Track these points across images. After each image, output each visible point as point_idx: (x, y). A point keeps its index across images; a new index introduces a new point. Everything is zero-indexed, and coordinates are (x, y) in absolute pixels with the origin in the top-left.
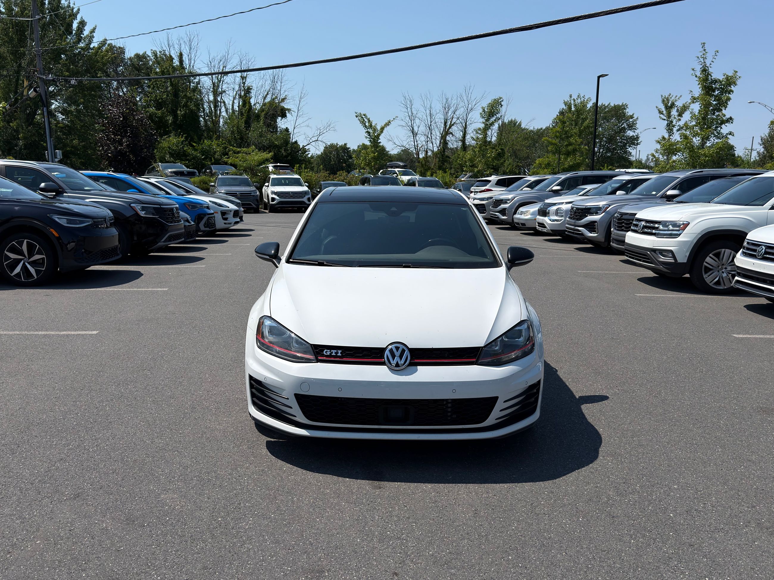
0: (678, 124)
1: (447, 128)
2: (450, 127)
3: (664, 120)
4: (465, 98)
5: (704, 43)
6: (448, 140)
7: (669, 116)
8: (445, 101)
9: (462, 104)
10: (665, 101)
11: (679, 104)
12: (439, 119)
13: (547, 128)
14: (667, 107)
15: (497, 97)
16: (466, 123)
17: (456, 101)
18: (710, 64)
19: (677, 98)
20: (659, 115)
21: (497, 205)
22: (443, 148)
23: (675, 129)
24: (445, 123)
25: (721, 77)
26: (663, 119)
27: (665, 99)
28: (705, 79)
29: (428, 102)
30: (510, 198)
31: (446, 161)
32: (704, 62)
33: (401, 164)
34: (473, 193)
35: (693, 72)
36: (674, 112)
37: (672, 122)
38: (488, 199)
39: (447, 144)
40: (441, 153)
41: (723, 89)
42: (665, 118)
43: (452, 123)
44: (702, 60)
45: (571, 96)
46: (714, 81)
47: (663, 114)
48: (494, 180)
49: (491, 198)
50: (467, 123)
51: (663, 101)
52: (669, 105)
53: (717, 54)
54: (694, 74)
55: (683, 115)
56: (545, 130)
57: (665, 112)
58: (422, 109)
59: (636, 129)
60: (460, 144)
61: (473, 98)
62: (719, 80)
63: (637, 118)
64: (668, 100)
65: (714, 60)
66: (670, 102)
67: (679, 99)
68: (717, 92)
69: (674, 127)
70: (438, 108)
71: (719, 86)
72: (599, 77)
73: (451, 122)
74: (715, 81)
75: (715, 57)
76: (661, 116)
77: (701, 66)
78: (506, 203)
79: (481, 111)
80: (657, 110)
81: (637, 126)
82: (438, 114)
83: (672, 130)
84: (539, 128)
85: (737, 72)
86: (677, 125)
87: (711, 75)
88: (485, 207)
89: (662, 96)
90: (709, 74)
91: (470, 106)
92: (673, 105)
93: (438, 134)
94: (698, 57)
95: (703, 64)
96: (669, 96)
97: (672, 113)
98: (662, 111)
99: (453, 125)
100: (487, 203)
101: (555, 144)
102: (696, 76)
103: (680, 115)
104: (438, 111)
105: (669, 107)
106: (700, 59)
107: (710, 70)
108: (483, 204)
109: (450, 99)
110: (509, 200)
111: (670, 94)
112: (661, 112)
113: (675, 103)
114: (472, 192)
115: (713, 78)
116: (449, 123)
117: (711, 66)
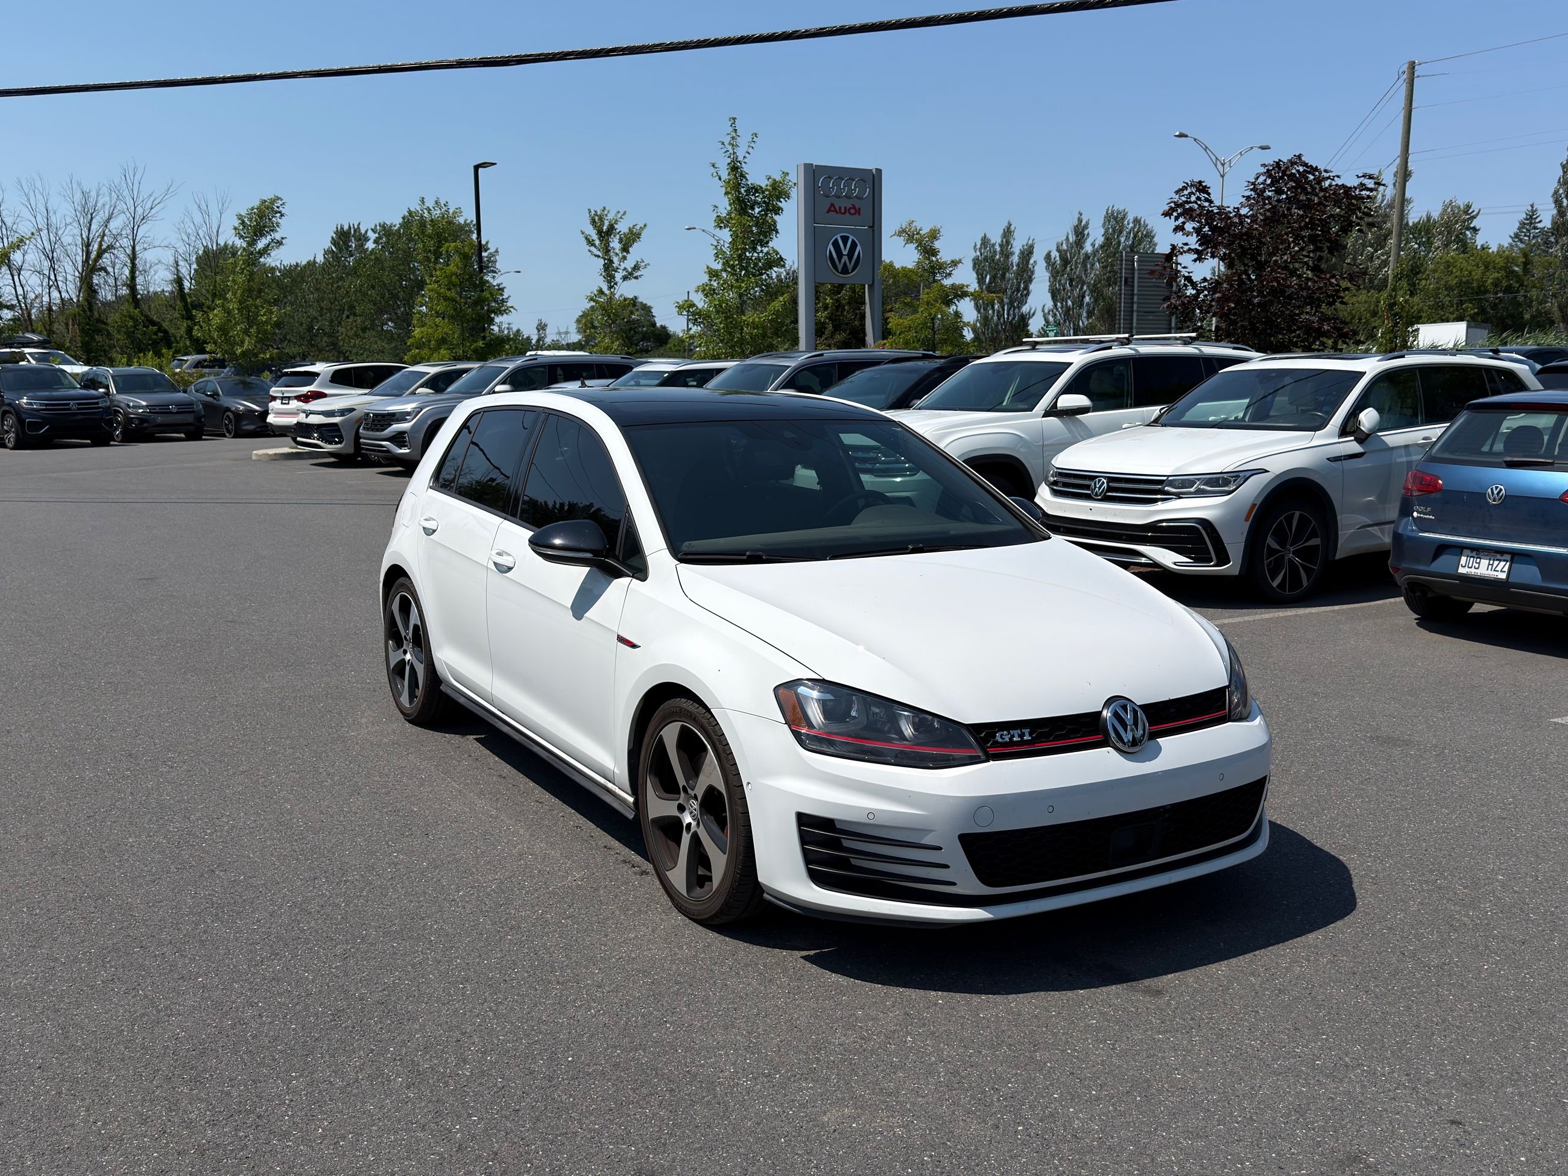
0: (623, 266)
1: (93, 256)
2: (100, 255)
3: (598, 256)
4: (126, 193)
5: (734, 119)
6: (97, 285)
7: (607, 250)
8: (78, 196)
9: (121, 206)
10: (596, 221)
11: (622, 227)
12: (71, 238)
13: (311, 264)
14: (600, 233)
15: (268, 196)
16: (134, 248)
17: (107, 199)
18: (744, 157)
19: (619, 216)
20: (588, 247)
21: (382, 426)
22: (87, 300)
23: (618, 276)
24: (87, 245)
25: (763, 183)
26: (596, 256)
27: (596, 218)
28: (737, 187)
29: (39, 196)
30: (409, 410)
31: (99, 331)
32: (734, 153)
33: (35, 338)
34: (279, 401)
35: (712, 170)
36: (615, 244)
37: (611, 262)
38: (342, 412)
39: (95, 292)
40: (84, 311)
41: (767, 204)
42: (599, 253)
43: (104, 247)
44: (730, 148)
45: (423, 201)
46: (752, 188)
47: (595, 247)
48: (327, 371)
49: (351, 410)
50: (137, 248)
51: (593, 222)
52: (605, 228)
53: (755, 138)
54: (715, 174)
55: (631, 249)
56: (305, 266)
57: (597, 242)
58: (26, 214)
59: (495, 272)
60: (124, 291)
61: (144, 194)
62: (761, 187)
63: (497, 251)
64: (601, 219)
65: (750, 150)
66: (606, 223)
67: (621, 218)
68: (757, 210)
69: (616, 271)
70: (64, 212)
71: (762, 199)
72: (477, 168)
73: (100, 245)
74: (756, 189)
75: (753, 144)
76: (593, 249)
77: (729, 160)
78: (404, 420)
79: (237, 223)
80: (584, 239)
81: (498, 265)
82: (69, 227)
83: (613, 277)
84: (294, 263)
85: (788, 174)
86: (622, 268)
87: (745, 177)
88: (339, 430)
89: (590, 212)
90: (743, 176)
91: (139, 210)
92: (612, 228)
93: (70, 269)
94: (723, 143)
95: (732, 157)
96: (603, 211)
97: (612, 245)
98: (593, 240)
99: (105, 251)
100: (342, 422)
101: (453, 300)
102: (720, 179)
103: (625, 249)
104: (69, 220)
105: (605, 234)
106: (727, 146)
107: (746, 168)
108: (335, 425)
109: (93, 194)
110: (408, 414)
111: (604, 208)
112: (591, 243)
113: (616, 226)
114: (274, 398)
115: (749, 183)
116: (96, 246)
117: (745, 160)
